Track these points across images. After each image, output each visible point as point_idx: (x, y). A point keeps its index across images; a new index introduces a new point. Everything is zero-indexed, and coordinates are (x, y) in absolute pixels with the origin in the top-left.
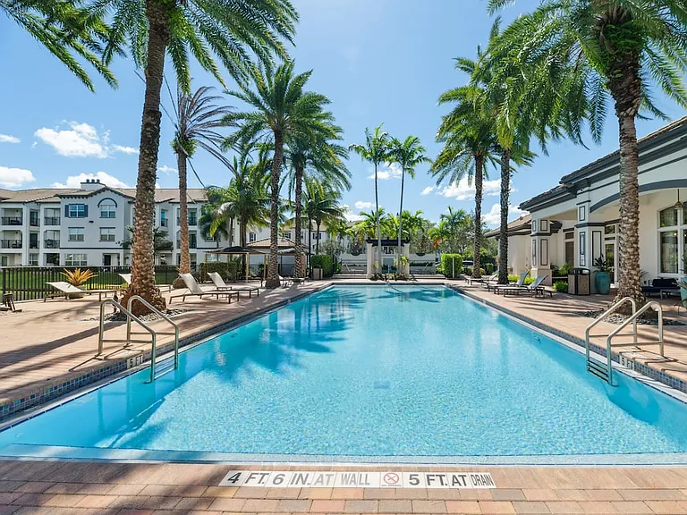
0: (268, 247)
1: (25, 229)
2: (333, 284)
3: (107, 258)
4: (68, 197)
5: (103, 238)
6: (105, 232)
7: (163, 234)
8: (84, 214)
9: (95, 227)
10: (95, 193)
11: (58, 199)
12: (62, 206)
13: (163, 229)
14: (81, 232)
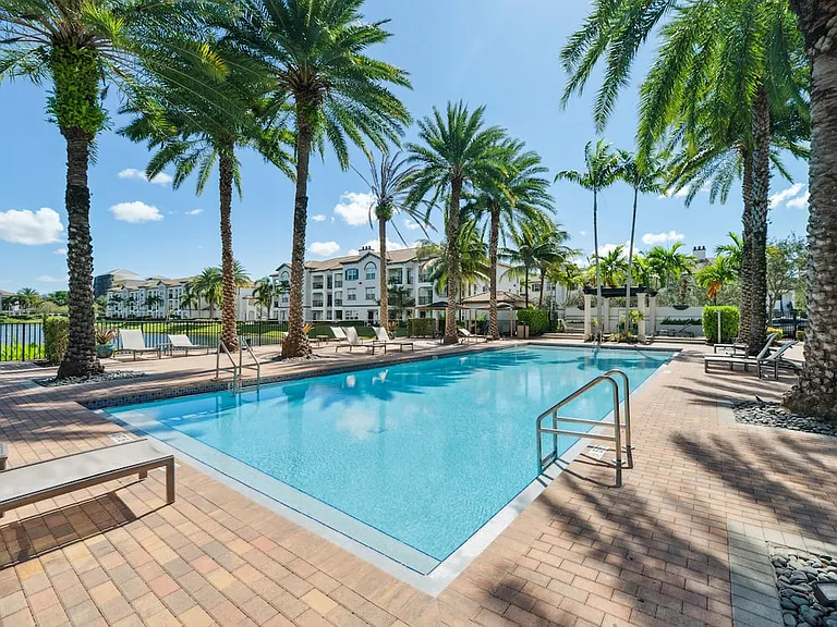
0: (488, 302)
1: (324, 291)
2: (529, 344)
3: (371, 314)
4: (347, 263)
5: (368, 298)
6: (369, 292)
7: (408, 292)
8: (356, 277)
9: (363, 287)
10: (362, 259)
11: (341, 266)
12: (343, 272)
13: (409, 286)
14: (354, 292)
